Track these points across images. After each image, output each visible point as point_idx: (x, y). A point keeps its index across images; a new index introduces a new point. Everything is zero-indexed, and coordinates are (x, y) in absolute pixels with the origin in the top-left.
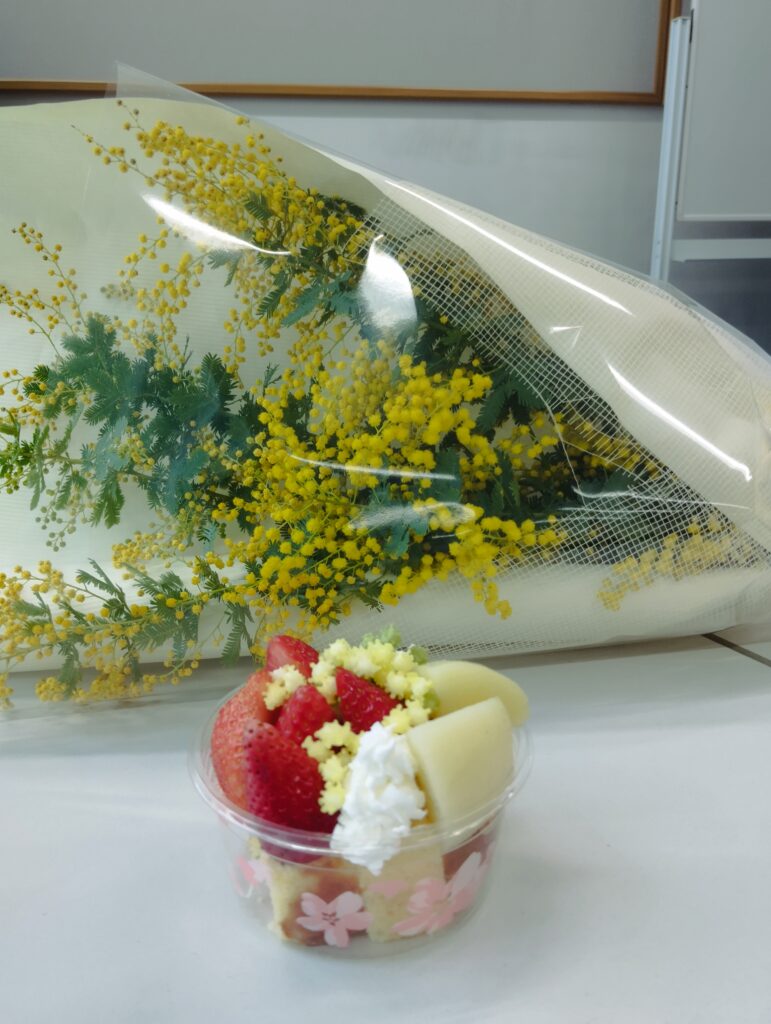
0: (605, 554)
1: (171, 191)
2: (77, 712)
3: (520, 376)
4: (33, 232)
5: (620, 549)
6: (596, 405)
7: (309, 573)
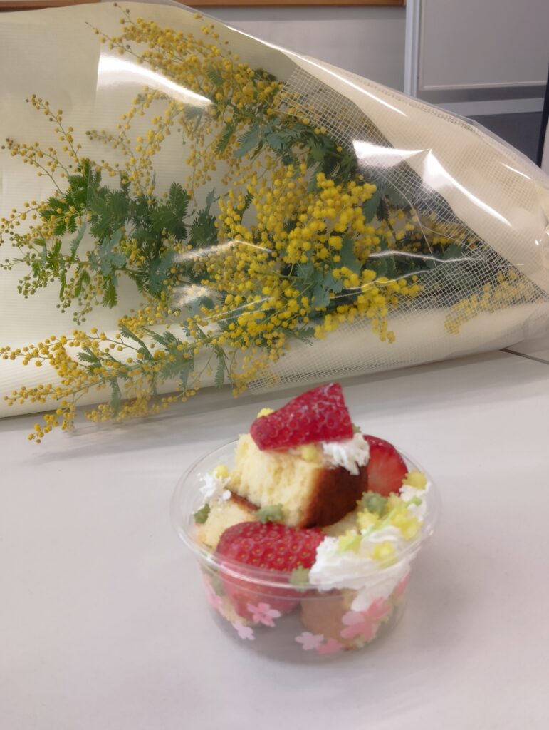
1: (155, 66)
3: (391, 185)
4: (41, 101)
5: (459, 294)
6: (440, 201)
7: (267, 323)
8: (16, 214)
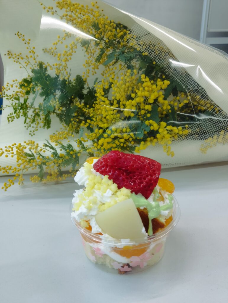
0: (203, 137)
1: (68, 21)
2: (43, 186)
3: (178, 81)
4: (21, 35)
5: (208, 135)
6: (202, 90)
7: (113, 144)
8: (9, 85)
